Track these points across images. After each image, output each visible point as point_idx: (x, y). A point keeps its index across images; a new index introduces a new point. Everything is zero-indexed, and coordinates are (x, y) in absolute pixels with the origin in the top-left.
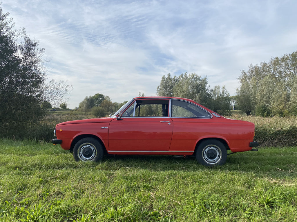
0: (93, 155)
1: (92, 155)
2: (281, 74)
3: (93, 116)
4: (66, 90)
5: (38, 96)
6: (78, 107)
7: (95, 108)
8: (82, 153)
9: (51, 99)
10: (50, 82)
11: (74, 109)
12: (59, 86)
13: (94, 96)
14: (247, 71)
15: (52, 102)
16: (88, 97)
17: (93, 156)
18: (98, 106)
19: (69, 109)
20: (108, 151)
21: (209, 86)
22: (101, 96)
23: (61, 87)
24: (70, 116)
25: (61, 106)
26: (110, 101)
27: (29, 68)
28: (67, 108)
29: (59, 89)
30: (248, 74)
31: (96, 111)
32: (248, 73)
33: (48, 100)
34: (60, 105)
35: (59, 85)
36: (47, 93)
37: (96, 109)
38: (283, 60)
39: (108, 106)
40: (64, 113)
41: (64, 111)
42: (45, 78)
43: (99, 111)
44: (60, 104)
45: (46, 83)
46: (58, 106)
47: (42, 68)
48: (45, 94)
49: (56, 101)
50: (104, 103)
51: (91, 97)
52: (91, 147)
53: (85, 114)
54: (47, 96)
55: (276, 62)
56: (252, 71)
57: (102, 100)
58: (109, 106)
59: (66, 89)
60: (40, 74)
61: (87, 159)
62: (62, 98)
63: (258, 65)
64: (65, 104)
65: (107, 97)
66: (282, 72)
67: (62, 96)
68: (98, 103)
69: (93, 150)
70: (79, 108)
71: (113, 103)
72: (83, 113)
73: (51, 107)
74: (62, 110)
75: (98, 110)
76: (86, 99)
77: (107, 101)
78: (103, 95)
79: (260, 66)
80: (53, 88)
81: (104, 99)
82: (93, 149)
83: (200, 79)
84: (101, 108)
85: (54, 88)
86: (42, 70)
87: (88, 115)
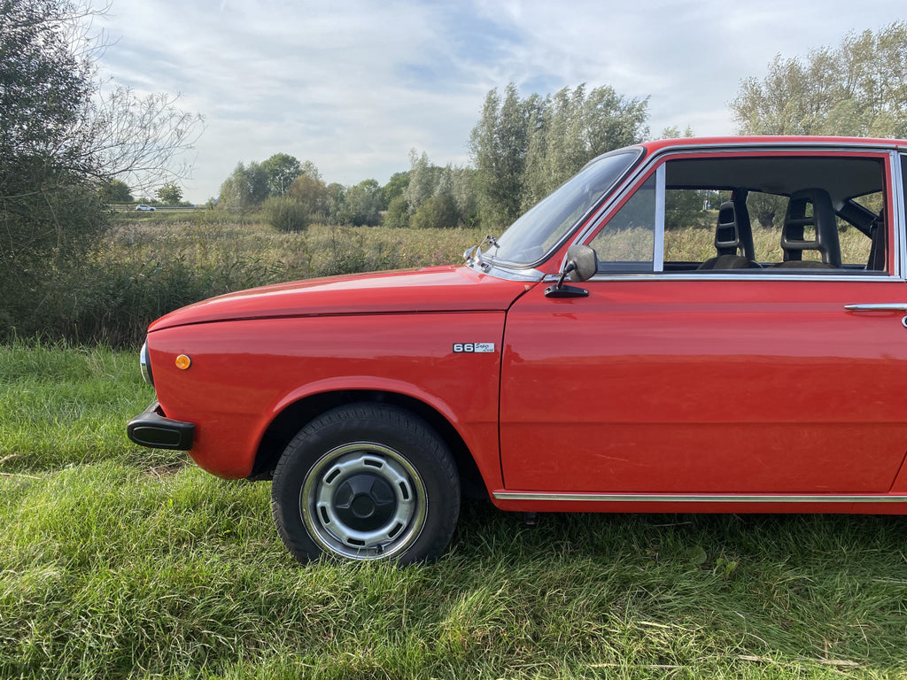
0: (400, 517)
1: (396, 520)
2: (870, 91)
3: (268, 227)
4: (180, 133)
5: (73, 153)
6: (216, 197)
7: (272, 202)
8: (328, 505)
9: (123, 167)
10: (114, 97)
11: (204, 204)
12: (148, 116)
13: (267, 164)
14: (761, 81)
15: (129, 180)
16: (247, 166)
17: (399, 525)
18: (280, 193)
19: (188, 205)
20: (500, 495)
21: (647, 131)
22: (287, 161)
23: (156, 120)
24: (196, 228)
25: (161, 193)
26: (317, 181)
27: (26, 39)
28: (182, 200)
29: (152, 131)
30: (765, 91)
31: (276, 211)
32: (763, 88)
33: (112, 172)
34: (160, 191)
35: (151, 113)
36: (104, 144)
37: (276, 205)
38: (884, 43)
39: (311, 195)
40: (175, 217)
41: (171, 211)
42: (93, 78)
43: (287, 213)
44: (161, 187)
45: (99, 100)
46: (152, 195)
47: (75, 38)
48: (99, 147)
49: (143, 173)
50: (299, 185)
51: (256, 166)
52: (389, 470)
53: (240, 222)
54: (106, 155)
55: (861, 51)
56: (779, 83)
57: (293, 174)
58: (316, 195)
59: (179, 127)
60: (71, 62)
61: (362, 542)
62: (165, 164)
63: (801, 61)
64: (174, 188)
65: (309, 165)
66: (874, 82)
67: (164, 153)
68: (279, 184)
69: (402, 484)
70: (219, 201)
71: (327, 186)
72: (236, 217)
73: (131, 198)
74: (166, 205)
75: (282, 207)
76: (241, 171)
77: (307, 180)
78: (294, 159)
79: (806, 65)
80: (127, 125)
81: (299, 173)
82: (398, 478)
83: (621, 104)
84: (290, 202)
85: (131, 124)
86: (76, 49)
87: (250, 223)
